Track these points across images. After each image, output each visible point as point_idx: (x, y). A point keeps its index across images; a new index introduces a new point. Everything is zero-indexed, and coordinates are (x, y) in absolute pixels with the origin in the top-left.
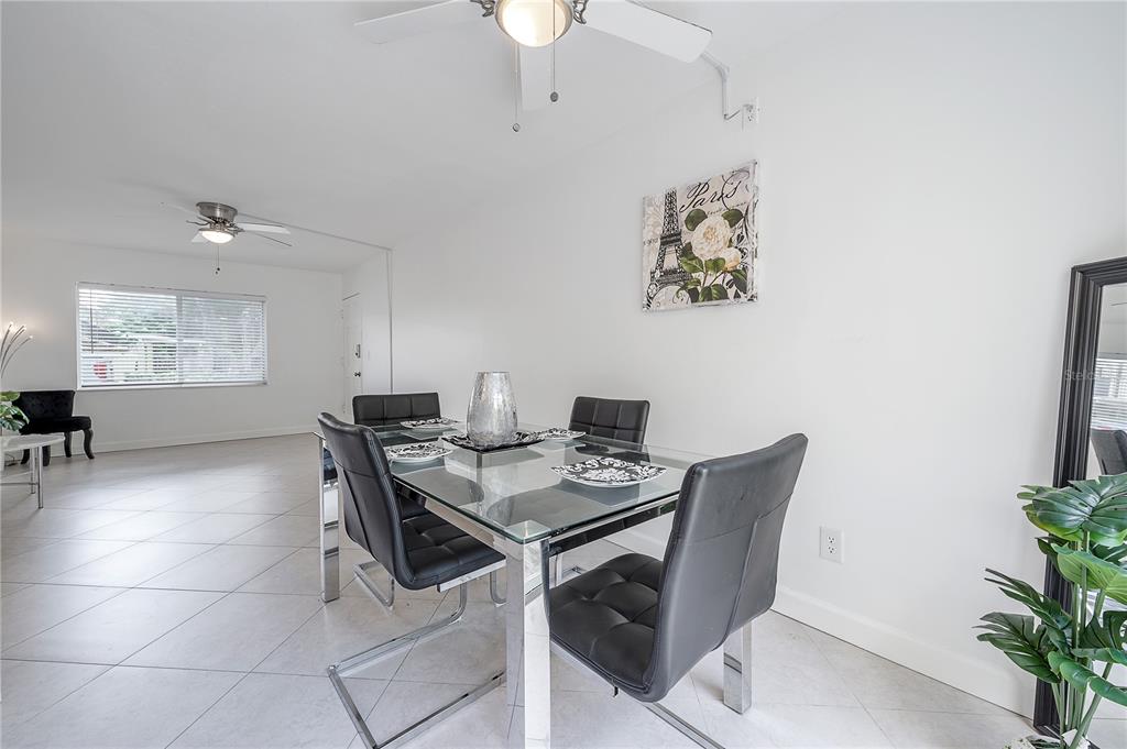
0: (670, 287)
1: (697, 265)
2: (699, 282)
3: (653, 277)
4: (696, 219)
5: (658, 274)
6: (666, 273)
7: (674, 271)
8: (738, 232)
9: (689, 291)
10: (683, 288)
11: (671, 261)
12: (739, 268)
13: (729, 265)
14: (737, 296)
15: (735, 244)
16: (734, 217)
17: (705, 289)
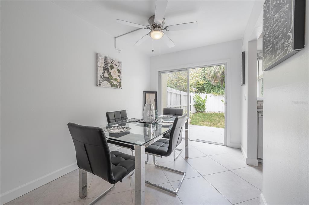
0: (106, 82)
1: (112, 78)
2: (113, 82)
3: (101, 77)
4: (112, 67)
5: (103, 77)
6: (105, 77)
7: (107, 78)
8: (120, 74)
9: (111, 84)
10: (109, 83)
11: (106, 75)
12: (120, 82)
13: (118, 81)
14: (120, 87)
15: (119, 76)
16: (119, 71)
17: (114, 84)
